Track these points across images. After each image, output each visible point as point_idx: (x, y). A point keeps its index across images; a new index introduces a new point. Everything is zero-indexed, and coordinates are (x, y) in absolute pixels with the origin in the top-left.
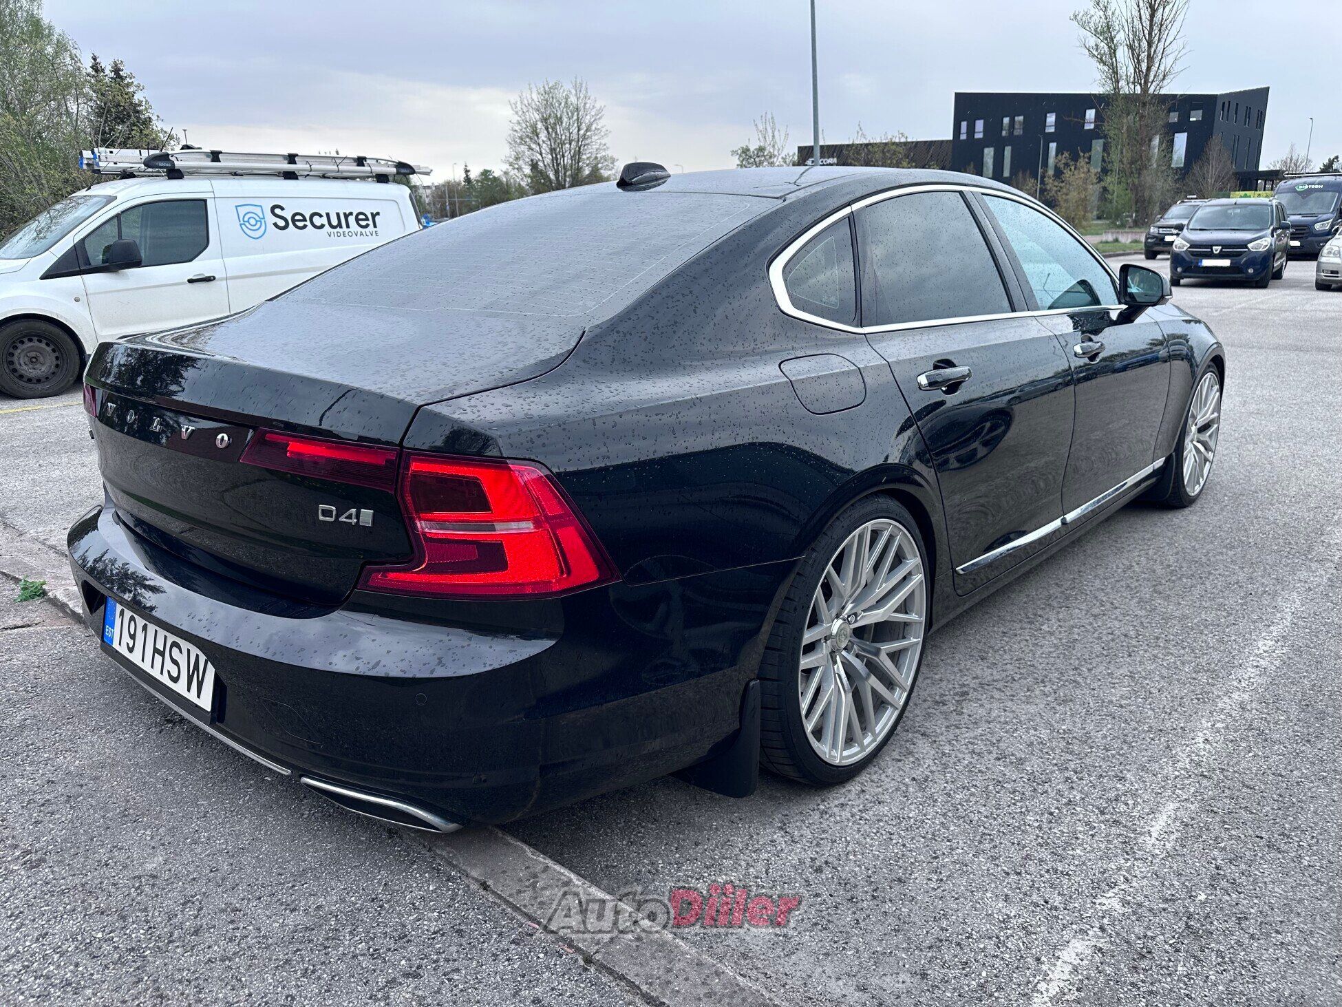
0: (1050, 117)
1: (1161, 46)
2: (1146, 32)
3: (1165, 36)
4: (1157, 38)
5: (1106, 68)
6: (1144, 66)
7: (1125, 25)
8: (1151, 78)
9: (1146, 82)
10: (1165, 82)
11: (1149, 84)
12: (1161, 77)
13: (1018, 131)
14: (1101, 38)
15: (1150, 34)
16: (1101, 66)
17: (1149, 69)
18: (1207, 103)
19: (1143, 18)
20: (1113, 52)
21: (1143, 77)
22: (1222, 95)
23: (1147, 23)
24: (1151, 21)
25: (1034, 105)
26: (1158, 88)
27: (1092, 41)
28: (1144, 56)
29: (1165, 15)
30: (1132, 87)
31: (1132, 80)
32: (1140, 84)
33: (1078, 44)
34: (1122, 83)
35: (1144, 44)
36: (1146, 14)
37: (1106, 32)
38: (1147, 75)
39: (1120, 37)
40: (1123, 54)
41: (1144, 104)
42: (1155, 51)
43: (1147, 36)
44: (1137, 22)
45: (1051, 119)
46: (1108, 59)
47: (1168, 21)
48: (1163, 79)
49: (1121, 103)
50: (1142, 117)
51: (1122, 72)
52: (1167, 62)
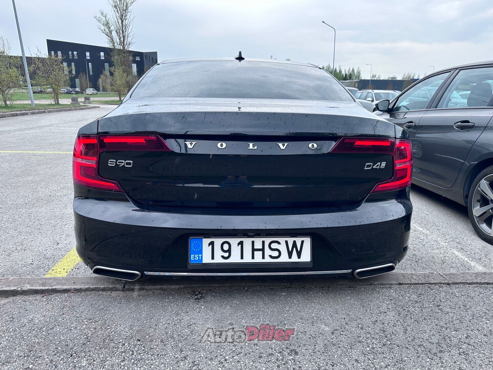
0: (87, 53)
1: (126, 33)
2: (121, 28)
3: (127, 30)
4: (125, 31)
5: (109, 38)
6: (122, 39)
7: (113, 24)
8: (125, 44)
9: (124, 45)
10: (130, 46)
11: (125, 46)
12: (128, 44)
13: (76, 57)
14: (106, 27)
15: (122, 29)
16: (107, 37)
17: (124, 40)
18: (140, 54)
19: (119, 22)
20: (111, 32)
21: (122, 43)
22: (144, 53)
23: (121, 25)
24: (122, 24)
25: (82, 48)
26: (128, 48)
27: (103, 28)
28: (121, 36)
29: (126, 23)
30: (119, 46)
31: (119, 43)
32: (122, 45)
33: (98, 28)
34: (116, 44)
35: (121, 32)
36: (120, 22)
37: (107, 24)
38: (124, 43)
39: (112, 28)
40: (114, 33)
41: (124, 53)
42: (125, 35)
43: (121, 29)
44: (117, 24)
45: (88, 54)
46: (109, 34)
47: (128, 25)
48: (129, 45)
49: (117, 51)
50: (124, 57)
51: (115, 40)
52: (130, 39)
